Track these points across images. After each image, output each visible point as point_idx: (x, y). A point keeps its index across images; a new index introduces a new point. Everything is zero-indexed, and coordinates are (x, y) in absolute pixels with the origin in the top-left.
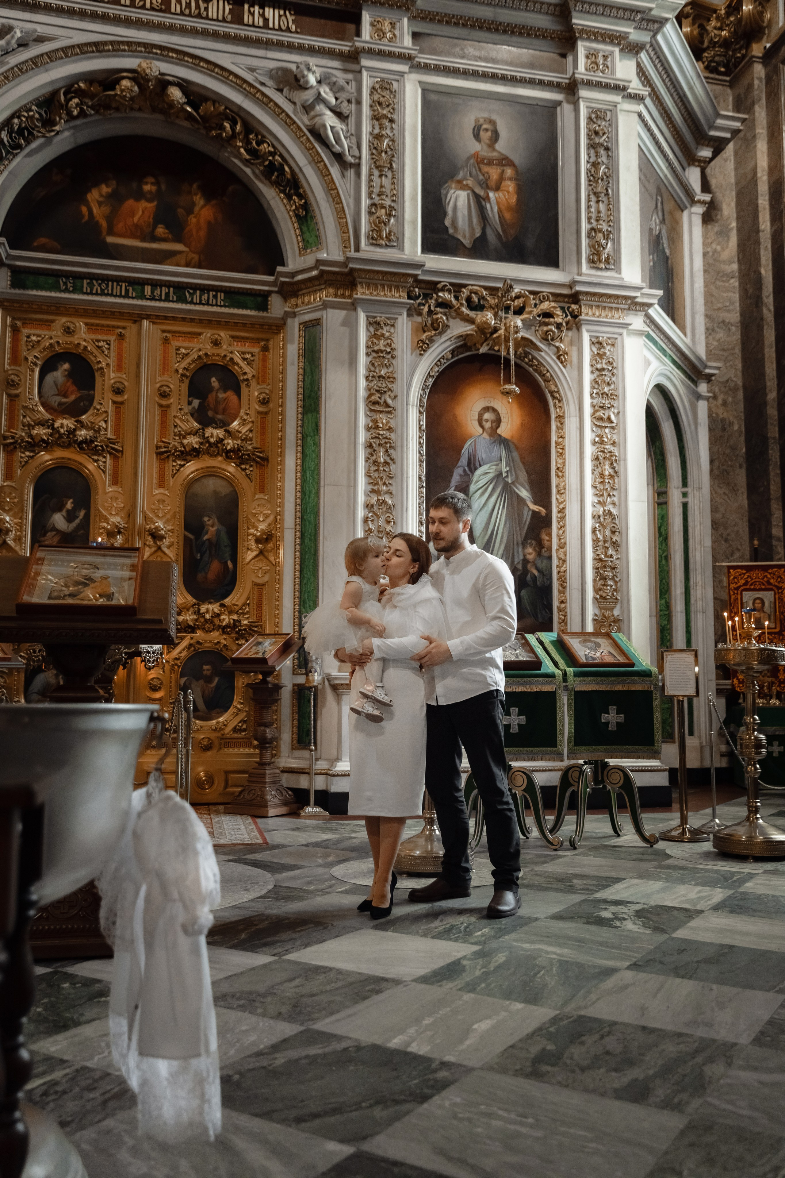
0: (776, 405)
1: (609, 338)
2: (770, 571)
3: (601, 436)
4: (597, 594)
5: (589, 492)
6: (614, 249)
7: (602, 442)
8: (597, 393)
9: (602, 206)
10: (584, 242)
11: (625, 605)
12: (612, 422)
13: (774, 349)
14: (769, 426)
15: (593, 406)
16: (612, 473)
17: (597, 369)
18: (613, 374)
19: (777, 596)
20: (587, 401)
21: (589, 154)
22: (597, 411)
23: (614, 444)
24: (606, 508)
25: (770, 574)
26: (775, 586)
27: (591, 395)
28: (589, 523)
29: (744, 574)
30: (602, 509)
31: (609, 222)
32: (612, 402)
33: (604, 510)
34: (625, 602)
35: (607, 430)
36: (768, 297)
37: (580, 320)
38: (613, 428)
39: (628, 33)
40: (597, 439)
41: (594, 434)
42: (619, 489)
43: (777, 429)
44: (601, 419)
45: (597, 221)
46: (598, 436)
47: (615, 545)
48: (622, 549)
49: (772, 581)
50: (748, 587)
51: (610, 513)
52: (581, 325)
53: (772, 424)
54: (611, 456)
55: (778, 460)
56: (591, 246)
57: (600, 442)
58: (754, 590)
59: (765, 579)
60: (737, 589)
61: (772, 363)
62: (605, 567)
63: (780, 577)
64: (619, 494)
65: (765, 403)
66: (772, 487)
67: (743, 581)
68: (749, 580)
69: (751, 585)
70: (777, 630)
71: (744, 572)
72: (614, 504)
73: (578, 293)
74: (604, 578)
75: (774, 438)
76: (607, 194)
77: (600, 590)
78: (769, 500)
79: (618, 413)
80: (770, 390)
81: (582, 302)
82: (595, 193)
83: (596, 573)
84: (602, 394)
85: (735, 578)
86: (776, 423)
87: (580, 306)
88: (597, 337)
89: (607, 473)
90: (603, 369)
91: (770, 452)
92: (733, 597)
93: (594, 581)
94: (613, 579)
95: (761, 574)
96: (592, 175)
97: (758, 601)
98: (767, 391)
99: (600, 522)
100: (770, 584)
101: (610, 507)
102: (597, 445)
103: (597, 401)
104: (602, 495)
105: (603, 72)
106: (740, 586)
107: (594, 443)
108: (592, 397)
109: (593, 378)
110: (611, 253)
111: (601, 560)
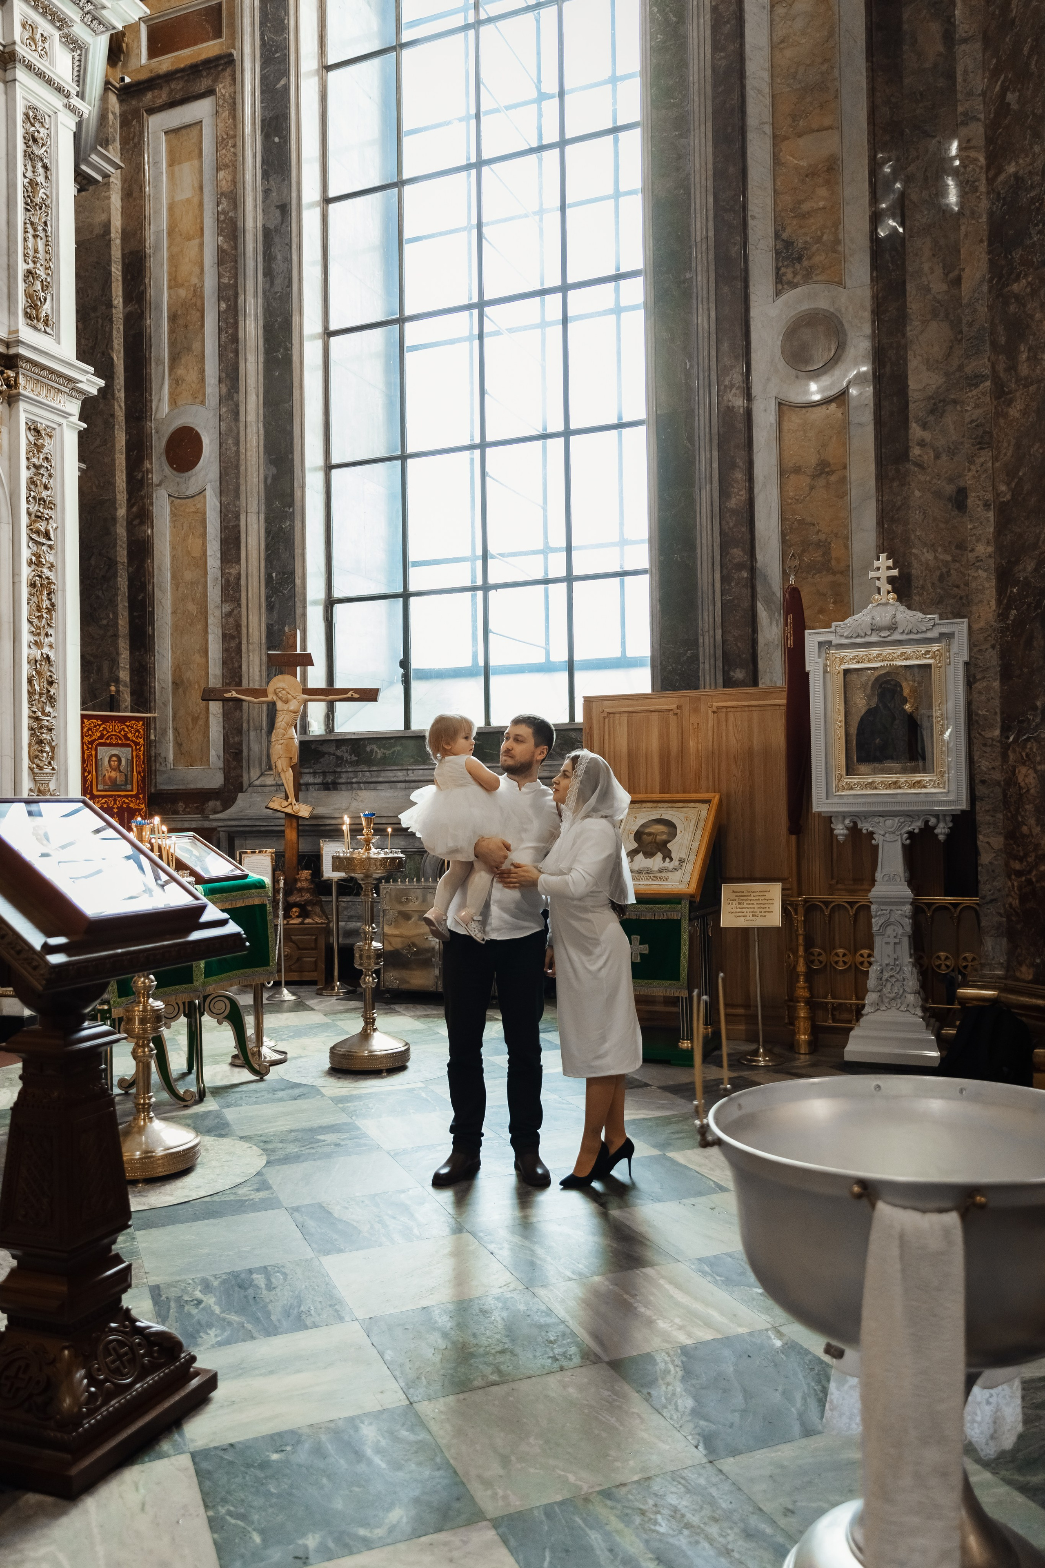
0: (125, 523)
1: (48, 426)
2: (128, 724)
3: (38, 557)
4: (33, 763)
5: (25, 627)
6: (52, 308)
7: (39, 564)
8: (34, 498)
9: (41, 244)
10: (21, 286)
11: (62, 777)
12: (50, 539)
13: (124, 456)
14: (118, 548)
15: (29, 513)
16: (49, 606)
17: (34, 465)
18: (50, 476)
19: (134, 753)
20: (24, 506)
21: (25, 166)
22: (35, 522)
23: (51, 567)
24: (43, 651)
25: (128, 726)
26: (132, 741)
27: (27, 498)
28: (26, 670)
29: (100, 725)
30: (39, 652)
31: (46, 269)
32: (50, 512)
33: (42, 654)
34: (62, 772)
35: (44, 548)
36: (119, 391)
37: (19, 394)
38: (50, 547)
39: (72, 21)
40: (34, 559)
41: (30, 551)
42: (56, 629)
43: (125, 552)
44: (38, 532)
45: (35, 262)
46: (34, 555)
47: (51, 699)
48: (59, 704)
49: (129, 735)
50: (103, 741)
51: (48, 657)
52: (18, 400)
53: (121, 546)
54: (49, 583)
55: (126, 590)
56: (28, 295)
57: (36, 562)
58: (110, 745)
59: (123, 733)
60: (91, 743)
61: (122, 472)
62: (41, 728)
63: (138, 731)
64: (56, 632)
65: (114, 519)
66: (120, 622)
67: (99, 735)
68: (105, 732)
69: (107, 739)
70: (134, 793)
71: (100, 723)
72: (51, 646)
73: (17, 356)
74: (40, 742)
75: (123, 563)
76: (45, 230)
77: (37, 757)
78: (116, 636)
79: (56, 528)
80: (120, 505)
81: (21, 371)
82: (32, 224)
83: (32, 735)
84: (40, 499)
85: (89, 729)
86: (125, 546)
87: (17, 374)
88: (34, 422)
89: (44, 606)
90: (41, 466)
91: (119, 579)
92: (86, 752)
93: (30, 745)
94: (50, 744)
95: (118, 727)
96: (29, 196)
97: (114, 759)
98: (117, 506)
99: (36, 669)
100: (127, 738)
101: (46, 650)
102: (33, 567)
103: (34, 508)
104: (39, 634)
105: (41, 56)
106: (95, 740)
107: (30, 563)
108: (28, 502)
109: (29, 476)
110: (49, 312)
111: (37, 719)
